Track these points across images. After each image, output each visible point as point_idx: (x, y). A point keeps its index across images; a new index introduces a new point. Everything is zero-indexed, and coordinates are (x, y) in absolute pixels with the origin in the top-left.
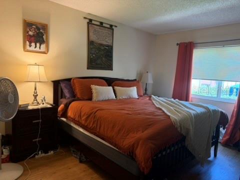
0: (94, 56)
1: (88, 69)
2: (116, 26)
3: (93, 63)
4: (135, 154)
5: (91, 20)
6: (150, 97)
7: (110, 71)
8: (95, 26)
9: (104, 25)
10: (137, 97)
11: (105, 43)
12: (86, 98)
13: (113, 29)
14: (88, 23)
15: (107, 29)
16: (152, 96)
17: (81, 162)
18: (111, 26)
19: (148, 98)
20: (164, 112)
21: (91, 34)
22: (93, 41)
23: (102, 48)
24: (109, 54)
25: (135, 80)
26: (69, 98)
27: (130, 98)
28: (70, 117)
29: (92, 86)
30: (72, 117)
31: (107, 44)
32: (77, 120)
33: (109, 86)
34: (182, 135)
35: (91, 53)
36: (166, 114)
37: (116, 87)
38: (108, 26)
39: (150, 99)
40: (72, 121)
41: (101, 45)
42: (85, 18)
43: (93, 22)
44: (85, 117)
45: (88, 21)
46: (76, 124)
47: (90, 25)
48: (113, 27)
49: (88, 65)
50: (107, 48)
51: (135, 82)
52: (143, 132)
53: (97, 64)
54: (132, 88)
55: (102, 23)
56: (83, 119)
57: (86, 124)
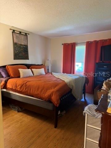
0: (17, 51)
1: (14, 59)
2: (29, 34)
3: (17, 56)
4: (52, 99)
5: (14, 31)
6: (52, 73)
7: (27, 60)
8: (17, 34)
9: (22, 33)
10: (45, 74)
11: (23, 44)
12: (16, 76)
13: (27, 36)
14: (12, 32)
15: (23, 36)
16: (53, 73)
17: (18, 112)
18: (26, 34)
19: (51, 74)
20: (61, 79)
21: (14, 39)
22: (16, 43)
23: (22, 47)
24: (26, 50)
25: (42, 65)
26: (6, 77)
27: (41, 74)
28: (9, 88)
29: (19, 69)
30: (10, 87)
31: (25, 44)
32: (15, 89)
33: (29, 69)
34: (70, 89)
35: (15, 50)
36: (62, 80)
37: (32, 69)
38: (24, 34)
39: (52, 74)
40: (11, 90)
41: (21, 45)
42: (10, 29)
43: (15, 32)
44: (19, 87)
45: (12, 31)
46: (13, 91)
47: (14, 33)
48: (27, 35)
49: (14, 57)
50: (25, 47)
51: (42, 66)
52: (54, 88)
53: (19, 56)
54: (41, 69)
55: (20, 32)
56: (18, 88)
57: (21, 90)
